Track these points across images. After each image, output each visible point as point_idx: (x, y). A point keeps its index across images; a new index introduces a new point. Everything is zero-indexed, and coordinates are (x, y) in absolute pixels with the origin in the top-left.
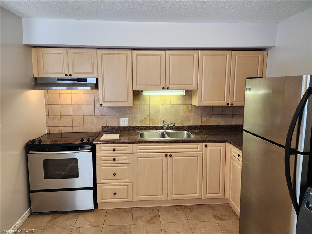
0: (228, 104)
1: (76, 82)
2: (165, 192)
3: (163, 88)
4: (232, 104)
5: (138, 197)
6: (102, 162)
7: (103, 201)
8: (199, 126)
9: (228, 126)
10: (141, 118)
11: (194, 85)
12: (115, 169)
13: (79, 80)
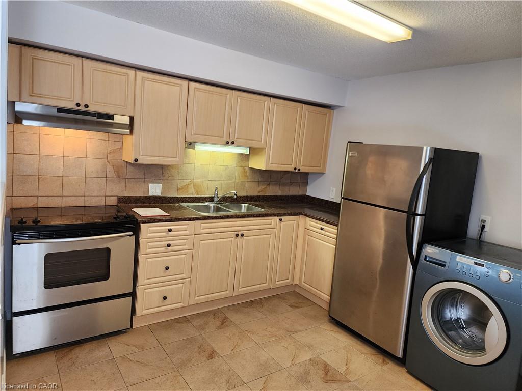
0: (295, 169)
1: (95, 118)
2: (230, 286)
3: (228, 143)
4: (299, 170)
5: (196, 298)
6: (149, 251)
7: (145, 312)
8: (256, 196)
9: (286, 196)
10: (182, 184)
11: (263, 142)
13: (101, 115)
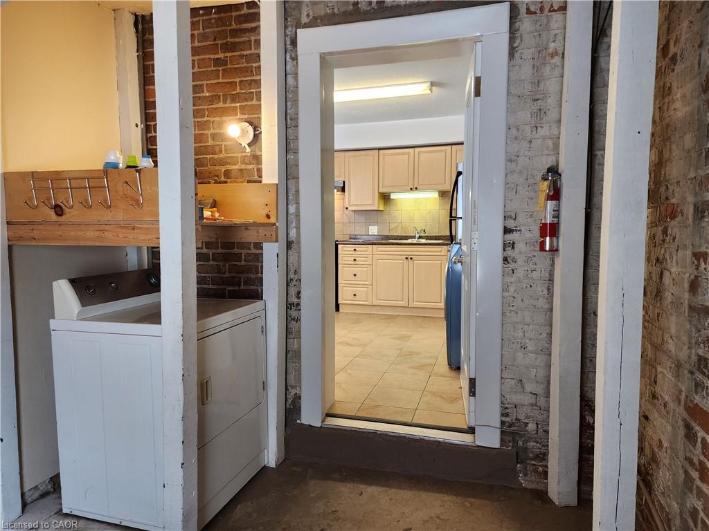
2: (406, 298)
3: (411, 189)
5: (378, 301)
6: (343, 262)
7: (344, 302)
10: (392, 226)
11: (447, 184)
12: (356, 270)
